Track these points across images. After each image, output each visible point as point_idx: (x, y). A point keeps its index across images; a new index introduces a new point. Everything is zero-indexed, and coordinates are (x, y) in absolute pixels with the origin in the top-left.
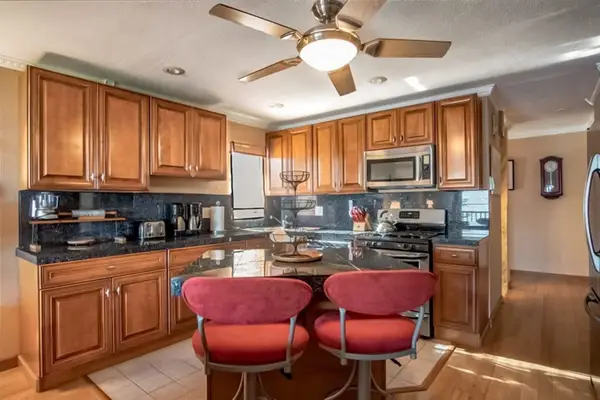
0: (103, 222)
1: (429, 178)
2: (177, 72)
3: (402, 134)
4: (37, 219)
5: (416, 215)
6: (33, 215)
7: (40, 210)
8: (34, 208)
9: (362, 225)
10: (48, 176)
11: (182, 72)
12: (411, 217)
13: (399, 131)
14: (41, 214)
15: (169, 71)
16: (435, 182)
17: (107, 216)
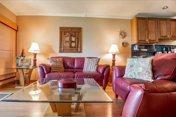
0: (146, 52)
2: (166, 8)
4: (135, 50)
6: (134, 50)
7: (136, 48)
8: (134, 48)
10: (140, 40)
11: (167, 7)
14: (136, 49)
15: (164, 8)
17: (148, 50)
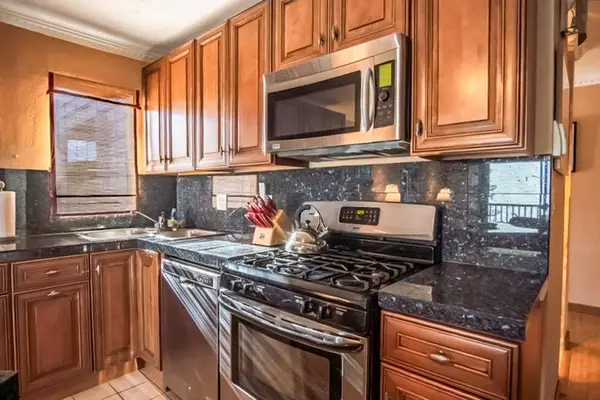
1: (392, 123)
3: (337, 23)
5: (372, 216)
9: (268, 233)
12: (363, 221)
13: (329, 19)
16: (407, 134)
